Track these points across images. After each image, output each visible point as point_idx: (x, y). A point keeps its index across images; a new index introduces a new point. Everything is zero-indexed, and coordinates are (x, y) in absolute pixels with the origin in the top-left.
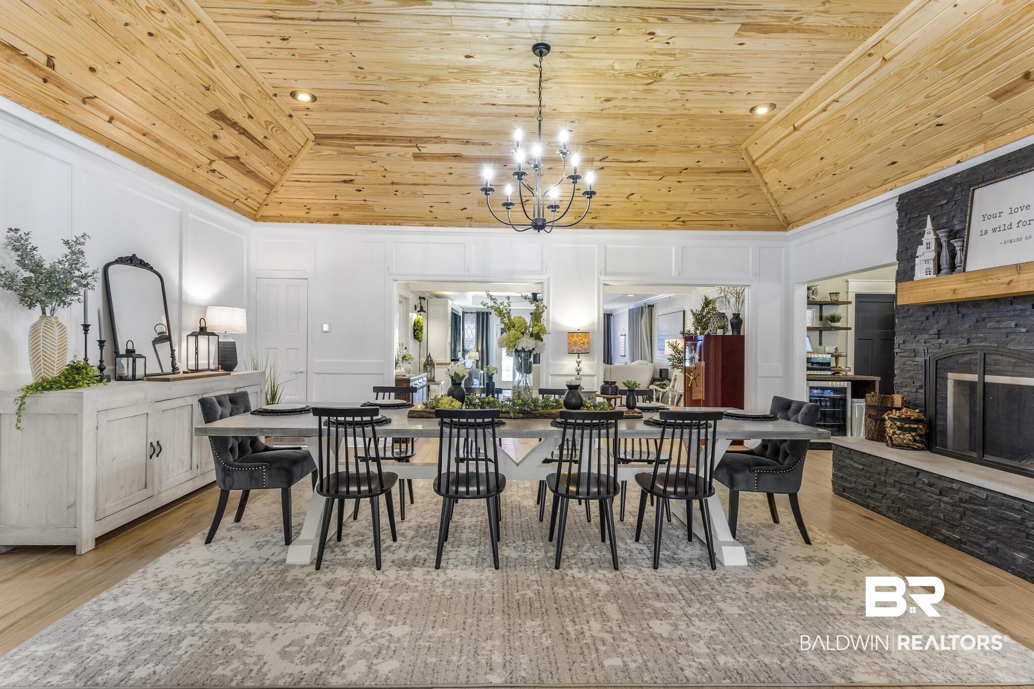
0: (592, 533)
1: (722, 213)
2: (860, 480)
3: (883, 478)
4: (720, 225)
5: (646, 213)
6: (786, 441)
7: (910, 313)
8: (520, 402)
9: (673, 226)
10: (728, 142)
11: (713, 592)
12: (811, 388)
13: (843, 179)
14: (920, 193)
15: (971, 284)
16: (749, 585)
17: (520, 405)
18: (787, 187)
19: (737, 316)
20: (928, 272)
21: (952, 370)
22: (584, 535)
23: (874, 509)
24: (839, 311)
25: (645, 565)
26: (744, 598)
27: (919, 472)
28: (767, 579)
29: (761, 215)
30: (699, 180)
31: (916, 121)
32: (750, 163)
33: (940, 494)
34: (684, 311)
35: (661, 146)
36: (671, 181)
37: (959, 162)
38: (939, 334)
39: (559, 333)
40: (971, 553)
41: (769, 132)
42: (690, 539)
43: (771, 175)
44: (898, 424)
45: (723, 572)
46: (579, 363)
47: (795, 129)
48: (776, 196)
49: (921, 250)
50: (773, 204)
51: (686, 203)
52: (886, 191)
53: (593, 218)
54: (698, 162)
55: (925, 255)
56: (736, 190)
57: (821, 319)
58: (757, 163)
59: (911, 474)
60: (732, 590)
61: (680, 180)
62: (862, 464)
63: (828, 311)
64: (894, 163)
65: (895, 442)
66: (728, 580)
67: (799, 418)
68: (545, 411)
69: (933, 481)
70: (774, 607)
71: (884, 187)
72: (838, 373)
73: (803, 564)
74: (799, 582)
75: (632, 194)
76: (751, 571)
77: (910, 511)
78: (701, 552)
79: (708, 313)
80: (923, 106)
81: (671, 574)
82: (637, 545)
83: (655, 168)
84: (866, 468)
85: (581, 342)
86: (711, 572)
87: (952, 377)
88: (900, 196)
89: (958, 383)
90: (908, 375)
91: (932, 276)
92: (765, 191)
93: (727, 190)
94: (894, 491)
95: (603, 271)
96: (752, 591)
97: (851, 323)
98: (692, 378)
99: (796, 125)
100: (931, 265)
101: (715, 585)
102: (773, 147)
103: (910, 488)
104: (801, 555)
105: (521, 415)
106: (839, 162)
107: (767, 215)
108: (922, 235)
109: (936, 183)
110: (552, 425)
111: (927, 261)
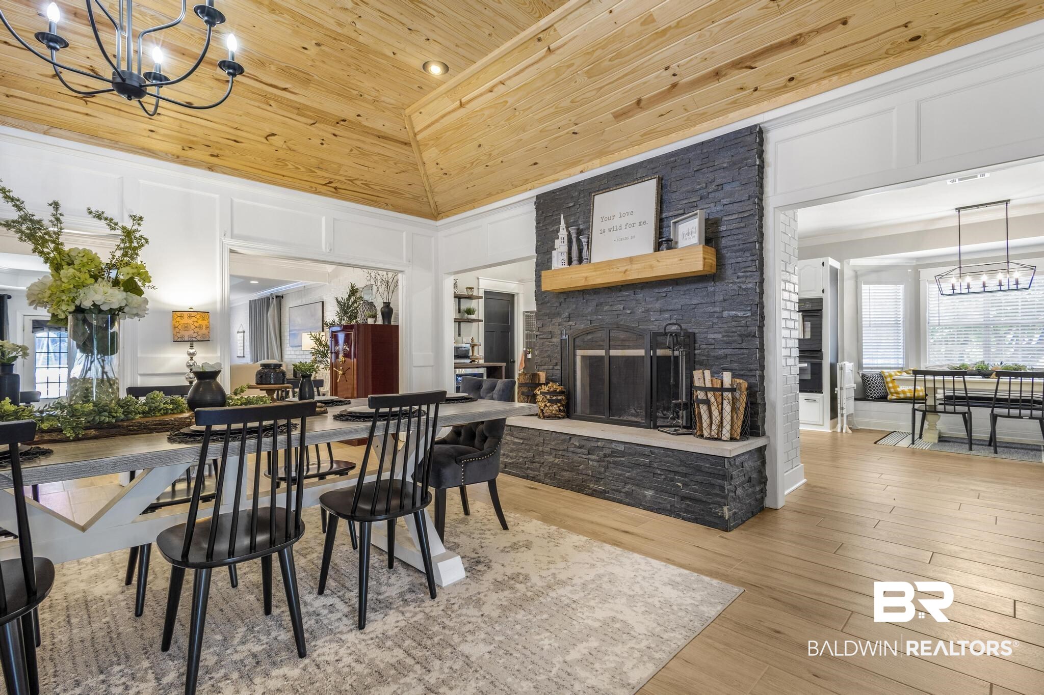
0: (244, 605)
1: (377, 188)
2: (520, 454)
3: (541, 448)
4: (376, 201)
5: (290, 166)
6: (483, 422)
7: (546, 300)
8: (90, 407)
9: (323, 191)
10: (393, 102)
11: (447, 631)
12: (458, 375)
13: (493, 172)
14: (553, 195)
15: (598, 273)
16: (479, 604)
17: (89, 414)
18: (444, 171)
19: (387, 305)
20: (563, 264)
21: (581, 348)
22: (231, 615)
23: (533, 479)
24: (473, 304)
25: (345, 629)
26: (483, 625)
27: (571, 436)
28: (492, 587)
29: (416, 198)
30: (359, 140)
31: (560, 124)
32: (411, 135)
33: (589, 454)
34: (323, 302)
35: (316, 77)
36: (323, 130)
37: (582, 172)
38: (569, 318)
39: (161, 312)
40: (613, 500)
41: (436, 102)
42: (391, 566)
43: (430, 154)
44: (548, 397)
45: (446, 597)
46: (192, 355)
47: (462, 105)
48: (431, 180)
49: (558, 243)
50: (428, 189)
51: (340, 165)
52: (526, 190)
53: (212, 155)
54: (359, 116)
55: (560, 246)
56: (395, 164)
57: (459, 312)
58: (419, 137)
59: (564, 440)
60: (467, 619)
61: (337, 133)
62: (522, 439)
63: (465, 305)
64: (535, 164)
65: (546, 414)
66: (456, 607)
67: (495, 396)
68: (150, 419)
69: (583, 443)
70: (517, 623)
71: (524, 187)
72: (474, 361)
73: (512, 554)
74: (521, 578)
75: (273, 135)
76: (472, 583)
77: (565, 473)
78: (410, 579)
79: (355, 302)
80: (567, 110)
81: (385, 628)
82: (323, 600)
83: (307, 107)
84: (526, 442)
85: (197, 325)
86: (432, 603)
87: (580, 353)
88: (537, 196)
89: (583, 357)
90: (546, 355)
91: (566, 266)
92: (422, 172)
93: (386, 161)
94: (550, 459)
95: (229, 234)
96: (486, 609)
97: (482, 317)
98: (340, 372)
99: (463, 100)
100: (565, 257)
101: (444, 620)
102: (437, 121)
103: (565, 453)
104: (508, 545)
105: (93, 432)
106: (494, 153)
107: (420, 199)
108: (558, 231)
109: (565, 188)
110: (171, 440)
111: (562, 253)
